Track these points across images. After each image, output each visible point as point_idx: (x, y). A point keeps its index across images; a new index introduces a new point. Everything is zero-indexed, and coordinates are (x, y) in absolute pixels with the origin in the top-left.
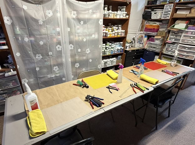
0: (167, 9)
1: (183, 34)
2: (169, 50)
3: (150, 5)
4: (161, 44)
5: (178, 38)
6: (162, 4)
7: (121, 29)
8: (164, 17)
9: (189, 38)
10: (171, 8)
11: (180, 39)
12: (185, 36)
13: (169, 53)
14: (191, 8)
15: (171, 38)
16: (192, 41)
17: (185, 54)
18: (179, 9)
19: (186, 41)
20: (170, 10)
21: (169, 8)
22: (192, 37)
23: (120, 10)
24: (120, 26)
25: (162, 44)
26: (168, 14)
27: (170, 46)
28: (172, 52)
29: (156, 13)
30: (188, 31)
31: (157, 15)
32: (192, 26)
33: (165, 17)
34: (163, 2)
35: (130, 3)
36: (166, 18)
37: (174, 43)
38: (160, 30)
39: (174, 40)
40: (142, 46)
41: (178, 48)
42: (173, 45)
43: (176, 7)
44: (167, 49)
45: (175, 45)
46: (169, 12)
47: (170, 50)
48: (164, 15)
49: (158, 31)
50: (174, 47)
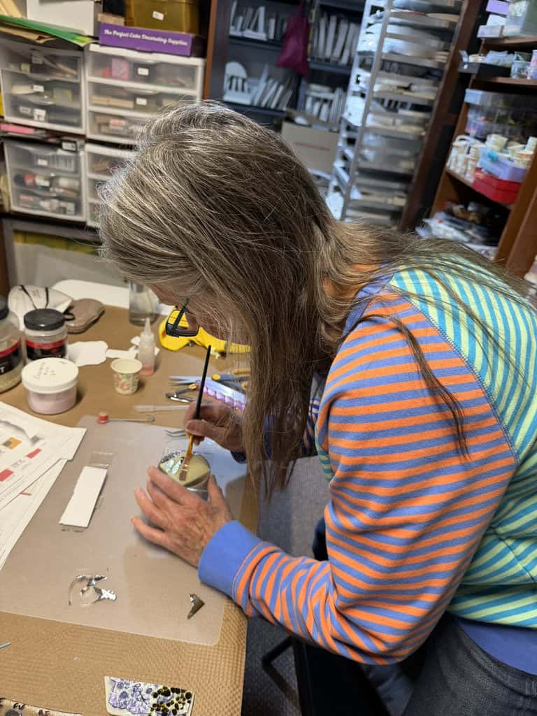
1: (88, 77)
2: (35, 186)
5: (62, 99)
9: (130, 104)
11: (77, 113)
12: (99, 89)
13: (47, 208)
15: (16, 101)
19: (116, 124)
22: (143, 102)
27: (30, 159)
28: (60, 198)
30: (109, 58)
32: (120, 21)
37: (52, 140)
39: (42, 113)
41: (86, 173)
42: (51, 153)
44: (19, 180)
45: (60, 152)
47: (45, 188)
50: (62, 166)
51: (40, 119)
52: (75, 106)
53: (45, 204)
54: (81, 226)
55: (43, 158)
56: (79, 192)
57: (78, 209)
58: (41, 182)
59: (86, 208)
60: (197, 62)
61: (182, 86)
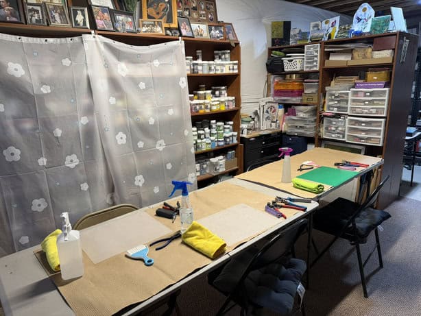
0: (311, 52)
1: (351, 98)
2: (331, 130)
3: (277, 47)
4: (313, 119)
5: (343, 105)
6: (299, 43)
7: (226, 94)
8: (307, 67)
9: (363, 104)
10: (317, 52)
11: (347, 108)
12: (354, 101)
13: (334, 137)
14: (352, 50)
15: (329, 107)
16: (369, 110)
17: (363, 135)
18: (332, 52)
19: (358, 110)
20: (316, 54)
21: (314, 51)
22: (367, 103)
23: (220, 58)
24: (223, 90)
25: (315, 120)
26: (313, 62)
27: (331, 122)
29: (292, 60)
30: (357, 91)
31: (294, 64)
32: (362, 81)
33: (311, 67)
34: (300, 40)
35: (237, 44)
36: (312, 69)
37: (337, 116)
38: (306, 92)
39: (336, 109)
40: (276, 127)
41: (347, 125)
42: (337, 120)
43: (326, 50)
44: (327, 128)
45: (340, 119)
46: (316, 59)
47: (334, 131)
48: (308, 63)
49: (303, 94)
50: (340, 124)
51: (335, 111)
52: (346, 106)
53: (333, 135)
54: (344, 142)
55: (334, 121)
56: (344, 132)
57: (344, 137)
58: (333, 129)
59: (346, 136)
60: (387, 89)
61: (381, 96)
